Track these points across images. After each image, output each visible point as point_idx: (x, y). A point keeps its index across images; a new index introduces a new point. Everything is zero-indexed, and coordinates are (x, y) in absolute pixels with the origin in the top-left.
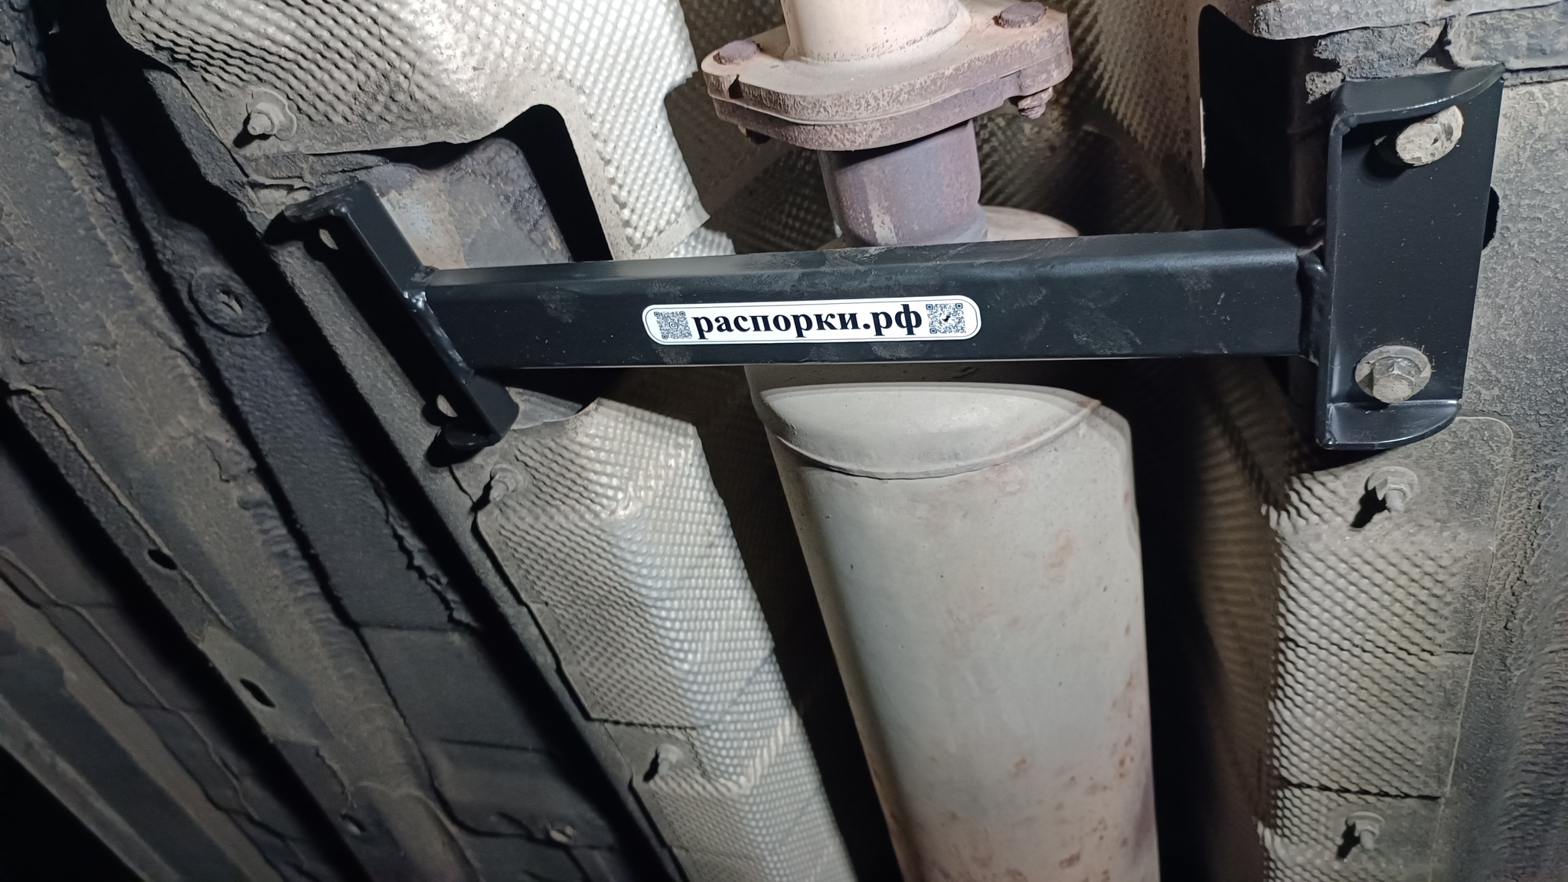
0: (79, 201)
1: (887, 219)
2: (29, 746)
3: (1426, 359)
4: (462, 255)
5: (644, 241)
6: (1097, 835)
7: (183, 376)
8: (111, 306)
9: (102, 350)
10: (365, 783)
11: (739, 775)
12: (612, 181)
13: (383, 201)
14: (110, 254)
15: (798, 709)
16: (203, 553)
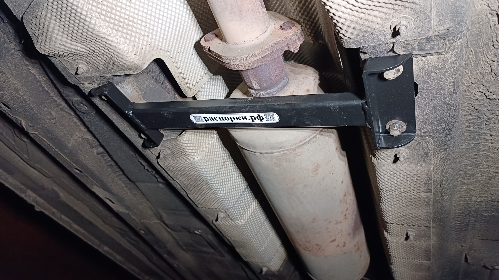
0: (39, 81)
1: (256, 83)
2: (53, 213)
3: (404, 124)
4: (142, 97)
5: (193, 86)
6: (340, 234)
7: (76, 123)
8: (52, 108)
9: (52, 120)
10: (143, 221)
11: (241, 219)
12: (181, 73)
13: (117, 86)
14: (50, 94)
15: (257, 200)
16: (89, 168)
